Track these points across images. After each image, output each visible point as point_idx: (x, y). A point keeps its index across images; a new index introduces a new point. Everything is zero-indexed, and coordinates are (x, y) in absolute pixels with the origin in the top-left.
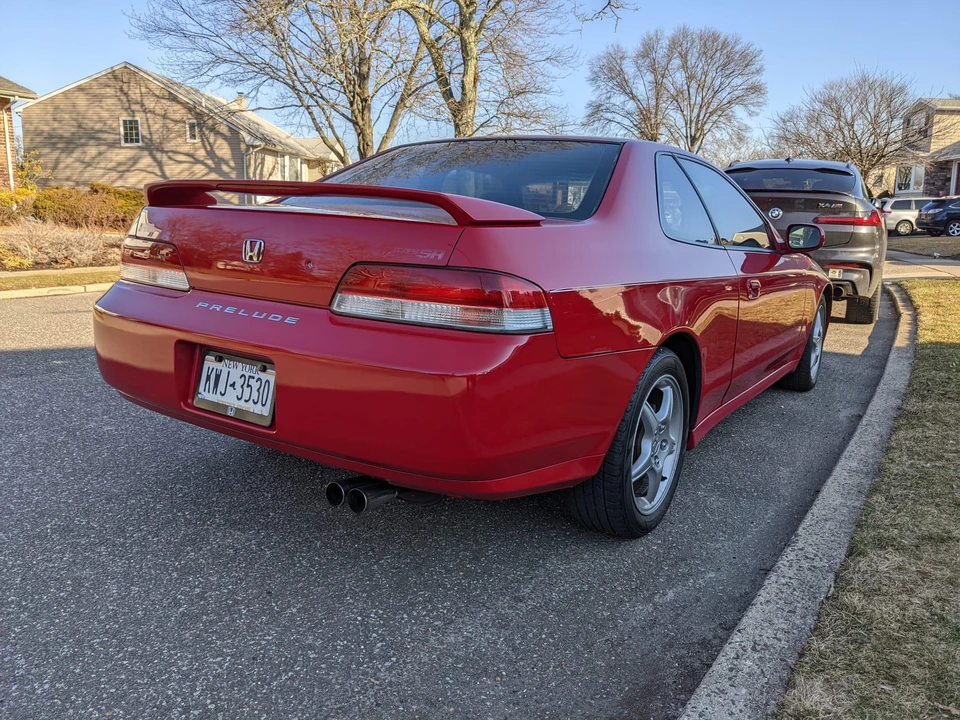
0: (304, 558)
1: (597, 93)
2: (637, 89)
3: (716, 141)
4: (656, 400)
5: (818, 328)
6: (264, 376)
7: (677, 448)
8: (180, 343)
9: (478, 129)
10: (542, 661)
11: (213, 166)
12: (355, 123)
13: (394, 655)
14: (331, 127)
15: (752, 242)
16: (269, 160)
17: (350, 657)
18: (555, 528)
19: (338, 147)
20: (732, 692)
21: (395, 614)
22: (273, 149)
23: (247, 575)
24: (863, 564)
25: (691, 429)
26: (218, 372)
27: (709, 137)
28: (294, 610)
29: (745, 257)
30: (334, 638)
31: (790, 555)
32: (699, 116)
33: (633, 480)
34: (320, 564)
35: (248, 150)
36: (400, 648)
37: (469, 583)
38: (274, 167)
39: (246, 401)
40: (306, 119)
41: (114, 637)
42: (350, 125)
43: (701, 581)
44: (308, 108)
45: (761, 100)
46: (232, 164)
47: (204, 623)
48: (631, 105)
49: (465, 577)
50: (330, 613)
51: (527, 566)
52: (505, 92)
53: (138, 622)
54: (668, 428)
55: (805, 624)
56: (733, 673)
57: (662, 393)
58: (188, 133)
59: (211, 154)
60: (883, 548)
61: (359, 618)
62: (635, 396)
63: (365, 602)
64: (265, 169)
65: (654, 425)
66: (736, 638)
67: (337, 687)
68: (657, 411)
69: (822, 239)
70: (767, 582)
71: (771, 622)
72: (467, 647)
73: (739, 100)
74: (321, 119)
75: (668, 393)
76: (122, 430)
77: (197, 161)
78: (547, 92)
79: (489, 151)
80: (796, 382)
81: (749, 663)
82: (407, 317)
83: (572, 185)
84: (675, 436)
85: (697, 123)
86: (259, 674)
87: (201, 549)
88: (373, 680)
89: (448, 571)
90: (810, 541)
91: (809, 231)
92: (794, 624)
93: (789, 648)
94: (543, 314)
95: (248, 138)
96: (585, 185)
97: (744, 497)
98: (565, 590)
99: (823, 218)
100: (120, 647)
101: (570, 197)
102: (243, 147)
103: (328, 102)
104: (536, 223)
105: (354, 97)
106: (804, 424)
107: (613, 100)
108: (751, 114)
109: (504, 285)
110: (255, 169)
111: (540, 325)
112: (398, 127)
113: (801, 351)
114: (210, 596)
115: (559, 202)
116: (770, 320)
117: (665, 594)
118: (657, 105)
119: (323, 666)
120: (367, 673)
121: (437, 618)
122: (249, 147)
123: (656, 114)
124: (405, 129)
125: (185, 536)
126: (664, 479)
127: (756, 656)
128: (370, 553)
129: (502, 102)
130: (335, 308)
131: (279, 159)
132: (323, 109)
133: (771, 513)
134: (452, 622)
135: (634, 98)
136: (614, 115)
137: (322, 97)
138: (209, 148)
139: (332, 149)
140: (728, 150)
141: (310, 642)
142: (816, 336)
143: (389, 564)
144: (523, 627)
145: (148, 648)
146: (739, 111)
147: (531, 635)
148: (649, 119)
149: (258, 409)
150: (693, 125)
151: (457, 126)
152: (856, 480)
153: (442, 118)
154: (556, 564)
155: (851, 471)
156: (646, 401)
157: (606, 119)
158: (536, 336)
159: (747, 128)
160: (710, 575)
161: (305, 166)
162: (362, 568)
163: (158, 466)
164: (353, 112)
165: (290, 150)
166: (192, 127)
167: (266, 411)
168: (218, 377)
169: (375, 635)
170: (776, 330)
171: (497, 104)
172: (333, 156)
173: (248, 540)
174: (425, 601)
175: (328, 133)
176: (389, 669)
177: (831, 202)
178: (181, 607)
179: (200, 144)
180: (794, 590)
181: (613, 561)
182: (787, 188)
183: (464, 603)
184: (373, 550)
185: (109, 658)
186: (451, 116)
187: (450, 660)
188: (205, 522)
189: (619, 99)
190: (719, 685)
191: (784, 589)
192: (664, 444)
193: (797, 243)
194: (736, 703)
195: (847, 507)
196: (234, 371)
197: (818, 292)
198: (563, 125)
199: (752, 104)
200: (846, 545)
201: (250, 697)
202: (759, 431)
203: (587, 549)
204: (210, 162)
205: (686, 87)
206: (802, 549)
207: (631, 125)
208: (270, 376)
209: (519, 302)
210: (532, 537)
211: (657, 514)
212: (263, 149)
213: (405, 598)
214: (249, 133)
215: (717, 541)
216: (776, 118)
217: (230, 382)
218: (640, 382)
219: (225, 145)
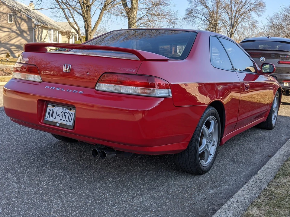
0: (81, 178)
1: (191, 5)
2: (208, 3)
3: (243, 27)
4: (208, 125)
5: (276, 105)
6: (70, 112)
7: (216, 144)
8: (39, 100)
9: (138, 20)
10: (166, 208)
11: (20, 33)
12: (84, 16)
13: (116, 205)
14: (73, 17)
15: (248, 70)
16: (45, 32)
17: (101, 205)
18: (171, 171)
19: (75, 26)
20: (228, 212)
21: (115, 194)
22: (47, 27)
23: (62, 182)
24: (278, 180)
25: (221, 137)
26: (53, 111)
27: (240, 25)
28: (80, 193)
29: (246, 75)
30: (95, 200)
31: (254, 178)
32: (235, 16)
33: (199, 153)
34: (87, 180)
35: (35, 27)
36: (118, 203)
37: (141, 186)
38: (47, 35)
39: (63, 121)
40: (62, 14)
41: (20, 199)
42: (81, 17)
43: (222, 188)
44: (63, 9)
45: (263, 10)
46: (28, 33)
47: (50, 195)
48: (205, 10)
49: (139, 185)
50: (93, 194)
51: (161, 182)
52: (150, 4)
53: (27, 195)
54: (212, 136)
55: (255, 196)
56: (229, 208)
57: (210, 123)
58: (8, 19)
59: (19, 28)
60: (286, 176)
61: (103, 195)
62: (200, 122)
63: (105, 191)
64: (43, 36)
65: (207, 134)
66: (232, 199)
67: (98, 213)
68: (208, 129)
69: (274, 69)
70: (244, 185)
71: (244, 196)
72: (141, 204)
73: (253, 9)
74: (68, 14)
75: (213, 123)
76: (3, 137)
77: (13, 32)
78: (169, 5)
79: (144, 34)
80: (266, 125)
81: (234, 205)
82: (122, 91)
83: (179, 45)
84: (215, 139)
85: (235, 19)
86: (71, 209)
87: (43, 175)
88: (110, 211)
89: (133, 183)
90: (261, 175)
91: (271, 66)
92: (251, 196)
93: (249, 202)
94: (168, 91)
95: (35, 22)
96: (185, 45)
97: (241, 164)
98: (174, 189)
99: (282, 61)
100: (23, 201)
101: (178, 51)
102: (33, 26)
103: (72, 7)
104: (166, 60)
105: (83, 5)
106: (268, 141)
107: (198, 8)
108: (258, 16)
109: (156, 81)
110: (38, 35)
111: (167, 95)
112: (103, 19)
113: (268, 113)
114: (50, 188)
115: (173, 53)
116: (258, 101)
117: (209, 191)
118: (217, 11)
119: (93, 208)
120: (108, 210)
121: (130, 196)
122: (36, 25)
123: (217, 15)
124: (106, 20)
125: (37, 171)
126: (211, 155)
127: (237, 204)
128: (105, 177)
129: (149, 9)
130: (96, 88)
131: (49, 31)
132: (69, 10)
133: (251, 169)
134: (135, 197)
135: (206, 7)
136: (198, 14)
137: (69, 5)
138: (18, 25)
139: (73, 27)
140: (248, 31)
141: (87, 201)
142: (274, 108)
143: (112, 180)
144: (160, 199)
145: (32, 202)
146: (253, 14)
147: (163, 201)
148: (214, 17)
149: (68, 123)
150: (233, 20)
151: (129, 19)
152: (282, 157)
153: (122, 15)
154: (171, 182)
155: (281, 155)
156: (204, 125)
157: (195, 16)
158: (166, 99)
159: (257, 21)
160: (226, 186)
161: (60, 35)
162: (102, 181)
163: (21, 150)
164: (83, 11)
165: (54, 28)
166: (10, 16)
167: (71, 124)
168: (53, 113)
169: (109, 200)
170: (260, 105)
171: (147, 10)
172: (73, 30)
173: (60, 172)
174: (126, 191)
175: (71, 20)
176: (115, 209)
177: (285, 55)
178: (41, 191)
179: (14, 24)
180: (253, 187)
181: (192, 182)
182: (267, 49)
183: (139, 192)
184: (105, 176)
185: (19, 204)
186: (126, 14)
187: (135, 207)
188: (43, 167)
189: (200, 7)
190: (224, 210)
191: (250, 187)
192: (211, 141)
193: (266, 71)
194: (229, 214)
195: (277, 165)
196: (59, 110)
197: (275, 91)
198: (175, 19)
199: (259, 11)
200: (274, 176)
201: (70, 215)
202: (250, 143)
203: (182, 178)
204: (18, 32)
205: (230, 3)
206: (258, 177)
207: (205, 19)
208: (73, 112)
209: (161, 87)
210: (163, 174)
211: (208, 167)
212: (42, 26)
213: (118, 190)
214: (36, 19)
215: (230, 177)
216: (268, 18)
217: (58, 114)
218: (202, 118)
219: (25, 25)
